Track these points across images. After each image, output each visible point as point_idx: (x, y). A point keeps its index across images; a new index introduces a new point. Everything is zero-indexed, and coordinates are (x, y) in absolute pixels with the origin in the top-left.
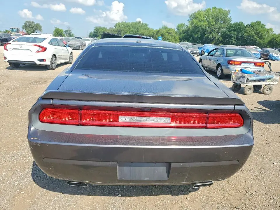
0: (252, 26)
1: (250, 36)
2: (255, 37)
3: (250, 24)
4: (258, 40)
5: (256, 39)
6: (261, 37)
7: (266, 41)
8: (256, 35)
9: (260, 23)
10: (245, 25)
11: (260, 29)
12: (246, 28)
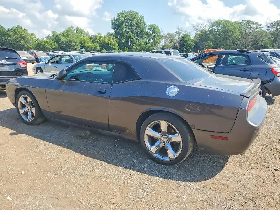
0: (14, 31)
1: (15, 40)
2: (22, 41)
3: (12, 29)
4: (25, 44)
5: (22, 43)
6: (27, 41)
7: (33, 46)
8: (21, 39)
9: (22, 28)
10: (7, 29)
11: (24, 34)
12: (8, 32)
